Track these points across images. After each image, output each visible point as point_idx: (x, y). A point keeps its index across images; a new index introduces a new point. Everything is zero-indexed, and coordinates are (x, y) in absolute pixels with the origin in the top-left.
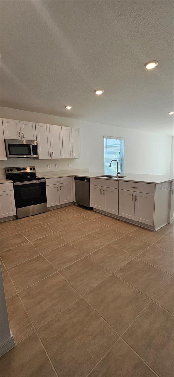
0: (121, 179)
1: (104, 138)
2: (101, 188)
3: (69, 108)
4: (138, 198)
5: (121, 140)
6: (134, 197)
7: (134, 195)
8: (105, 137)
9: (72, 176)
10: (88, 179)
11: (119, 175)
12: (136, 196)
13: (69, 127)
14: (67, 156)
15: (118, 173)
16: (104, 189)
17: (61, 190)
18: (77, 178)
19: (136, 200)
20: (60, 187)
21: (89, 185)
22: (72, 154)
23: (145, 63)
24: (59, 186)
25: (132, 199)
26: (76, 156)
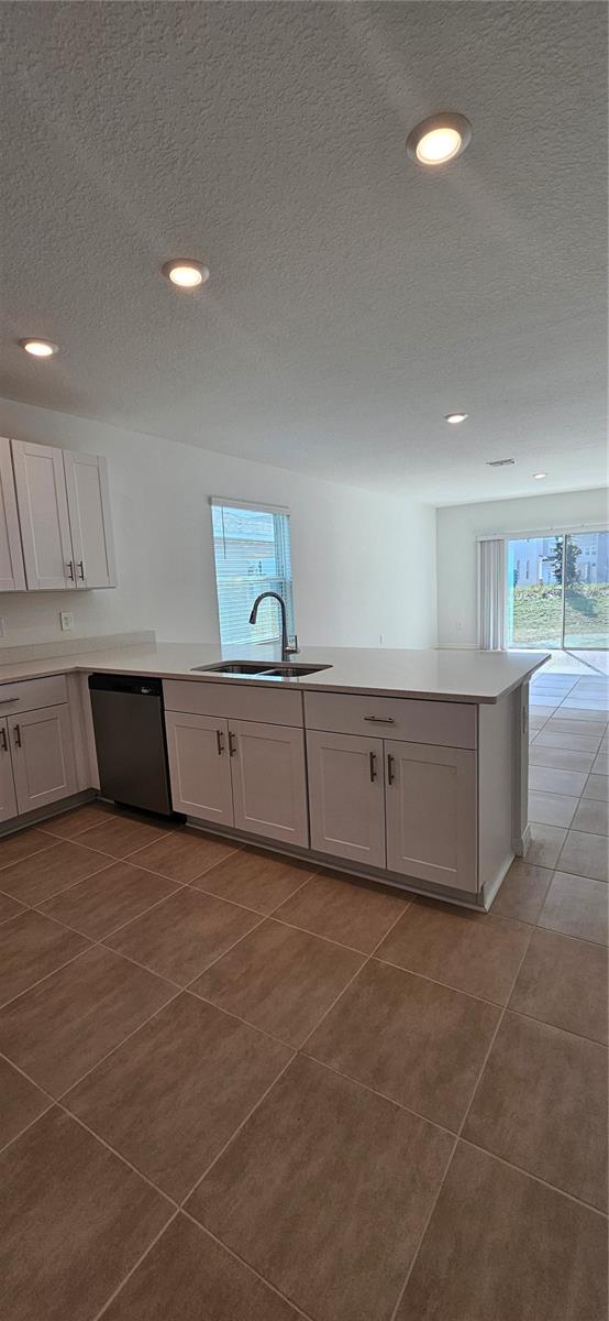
0: (304, 679)
1: (210, 504)
2: (222, 726)
3: (39, 350)
4: (401, 771)
5: (275, 515)
6: (380, 767)
7: (379, 755)
8: (213, 499)
9: (77, 672)
10: (154, 684)
11: (293, 659)
12: (390, 759)
13: (49, 448)
14: (46, 577)
15: (286, 653)
16: (236, 727)
17: (19, 743)
18: (103, 682)
19: (391, 777)
20: (17, 728)
21: (163, 710)
22: (73, 570)
23: (409, 127)
24: (11, 727)
25: (373, 774)
26: (93, 576)
